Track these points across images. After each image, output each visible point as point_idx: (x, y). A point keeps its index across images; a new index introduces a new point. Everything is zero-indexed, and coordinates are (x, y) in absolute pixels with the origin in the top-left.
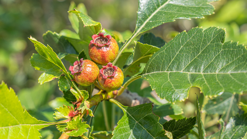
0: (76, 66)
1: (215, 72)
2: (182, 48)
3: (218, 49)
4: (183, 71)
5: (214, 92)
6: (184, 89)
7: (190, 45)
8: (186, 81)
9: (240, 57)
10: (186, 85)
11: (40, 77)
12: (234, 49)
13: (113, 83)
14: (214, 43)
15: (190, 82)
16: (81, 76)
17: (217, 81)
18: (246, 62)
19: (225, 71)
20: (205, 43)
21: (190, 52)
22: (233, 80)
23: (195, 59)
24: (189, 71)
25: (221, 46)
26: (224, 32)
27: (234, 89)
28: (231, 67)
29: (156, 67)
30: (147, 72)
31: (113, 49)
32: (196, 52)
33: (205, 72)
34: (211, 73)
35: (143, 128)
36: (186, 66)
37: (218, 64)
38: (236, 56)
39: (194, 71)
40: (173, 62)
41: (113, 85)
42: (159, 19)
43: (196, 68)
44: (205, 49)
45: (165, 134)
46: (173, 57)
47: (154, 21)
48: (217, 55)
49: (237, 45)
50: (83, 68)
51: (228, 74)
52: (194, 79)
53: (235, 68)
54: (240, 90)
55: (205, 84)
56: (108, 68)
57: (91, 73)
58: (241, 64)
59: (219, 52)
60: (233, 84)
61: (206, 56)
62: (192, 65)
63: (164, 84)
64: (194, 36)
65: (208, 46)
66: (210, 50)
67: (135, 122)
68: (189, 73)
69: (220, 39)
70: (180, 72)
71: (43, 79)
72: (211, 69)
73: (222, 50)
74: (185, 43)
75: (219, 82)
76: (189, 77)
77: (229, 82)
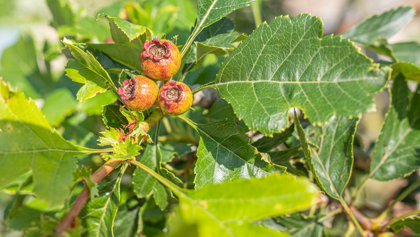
0: (127, 86)
1: (316, 80)
2: (265, 47)
3: (315, 47)
4: (272, 80)
5: (323, 116)
6: (280, 113)
7: (275, 42)
8: (279, 98)
9: (347, 58)
10: (283, 106)
11: (79, 92)
12: (337, 47)
13: (181, 108)
14: (308, 38)
15: (285, 99)
16: (135, 102)
17: (323, 96)
18: (356, 64)
19: (329, 78)
20: (295, 38)
21: (277, 51)
22: (344, 94)
23: (285, 62)
24: (279, 80)
25: (318, 42)
26: (321, 23)
27: (349, 111)
28: (336, 72)
29: (233, 75)
30: (221, 81)
31: (175, 61)
32: (285, 52)
33: (302, 81)
34: (311, 82)
35: (229, 150)
36: (275, 72)
37: (319, 69)
38: (341, 56)
39: (287, 79)
40: (256, 68)
41: (180, 110)
42: (227, 4)
43: (289, 75)
44: (297, 47)
45: (262, 159)
46: (254, 61)
47: (221, 7)
48: (314, 56)
49: (341, 41)
50: (137, 90)
51: (335, 83)
52: (289, 93)
53: (343, 73)
54: (357, 111)
55: (308, 102)
56: (171, 87)
57: (148, 97)
58: (349, 67)
59: (316, 51)
60: (346, 102)
61: (300, 57)
62: (282, 71)
63: (252, 109)
64: (279, 30)
65: (301, 43)
66: (304, 49)
67: (217, 144)
68: (280, 83)
69: (317, 33)
70: (268, 81)
71: (83, 94)
72: (310, 77)
73: (320, 48)
74: (269, 40)
75: (325, 98)
76: (282, 91)
77: (339, 98)
